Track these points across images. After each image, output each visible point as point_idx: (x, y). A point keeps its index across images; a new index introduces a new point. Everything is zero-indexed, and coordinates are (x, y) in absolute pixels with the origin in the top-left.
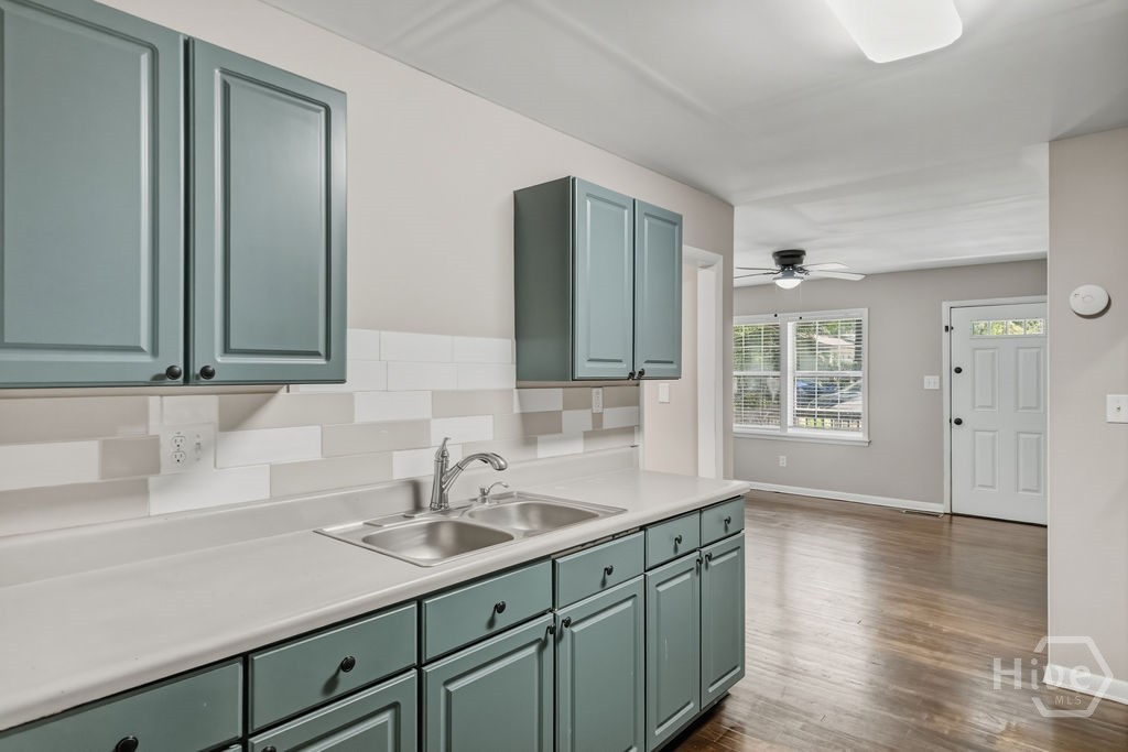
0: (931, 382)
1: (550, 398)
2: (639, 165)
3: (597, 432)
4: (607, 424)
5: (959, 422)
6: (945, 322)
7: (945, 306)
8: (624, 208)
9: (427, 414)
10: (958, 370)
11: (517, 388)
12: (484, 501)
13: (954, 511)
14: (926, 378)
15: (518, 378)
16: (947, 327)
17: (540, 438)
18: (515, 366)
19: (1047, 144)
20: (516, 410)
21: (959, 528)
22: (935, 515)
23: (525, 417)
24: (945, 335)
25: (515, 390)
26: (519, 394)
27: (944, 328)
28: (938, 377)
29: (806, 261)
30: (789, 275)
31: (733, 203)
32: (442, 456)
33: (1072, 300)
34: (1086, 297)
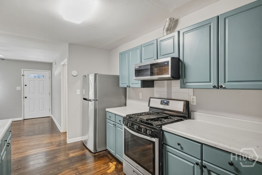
0: (18, 88)
5: (26, 97)
6: (22, 74)
7: (22, 70)
10: (26, 85)
13: (25, 119)
16: (23, 75)
19: (68, 44)
21: (26, 122)
22: (21, 121)
24: (22, 77)
27: (22, 75)
28: (20, 87)
33: (72, 73)
34: (74, 73)
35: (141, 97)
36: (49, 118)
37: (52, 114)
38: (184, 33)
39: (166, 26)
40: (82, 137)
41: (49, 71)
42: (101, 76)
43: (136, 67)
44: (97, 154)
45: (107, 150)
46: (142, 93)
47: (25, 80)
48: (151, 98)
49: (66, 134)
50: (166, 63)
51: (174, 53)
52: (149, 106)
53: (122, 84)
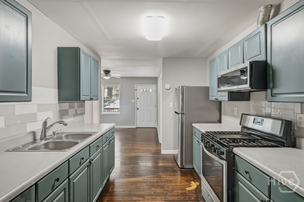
0: (133, 101)
1: (66, 106)
2: (85, 46)
3: (76, 114)
4: (78, 112)
5: (138, 109)
6: (136, 89)
7: (136, 85)
8: (89, 57)
9: (36, 111)
10: (138, 98)
11: (58, 103)
12: (54, 135)
13: (137, 127)
14: (132, 100)
15: (59, 100)
17: (64, 117)
18: (58, 97)
19: (162, 59)
20: (58, 109)
21: (138, 130)
22: (134, 128)
23: (60, 111)
24: (136, 91)
25: (58, 104)
26: (59, 104)
29: (111, 73)
30: (107, 76)
31: (101, 57)
32: (45, 123)
33: (166, 86)
34: (168, 86)
35: (236, 113)
36: (155, 129)
37: (157, 125)
38: (272, 26)
39: (261, 18)
40: (174, 151)
41: (155, 85)
42: (189, 88)
43: (219, 77)
44: (184, 170)
45: (194, 169)
46: (237, 108)
47: (138, 94)
48: (243, 114)
49: (161, 146)
50: (245, 70)
51: (260, 54)
52: (240, 124)
53: (211, 96)
